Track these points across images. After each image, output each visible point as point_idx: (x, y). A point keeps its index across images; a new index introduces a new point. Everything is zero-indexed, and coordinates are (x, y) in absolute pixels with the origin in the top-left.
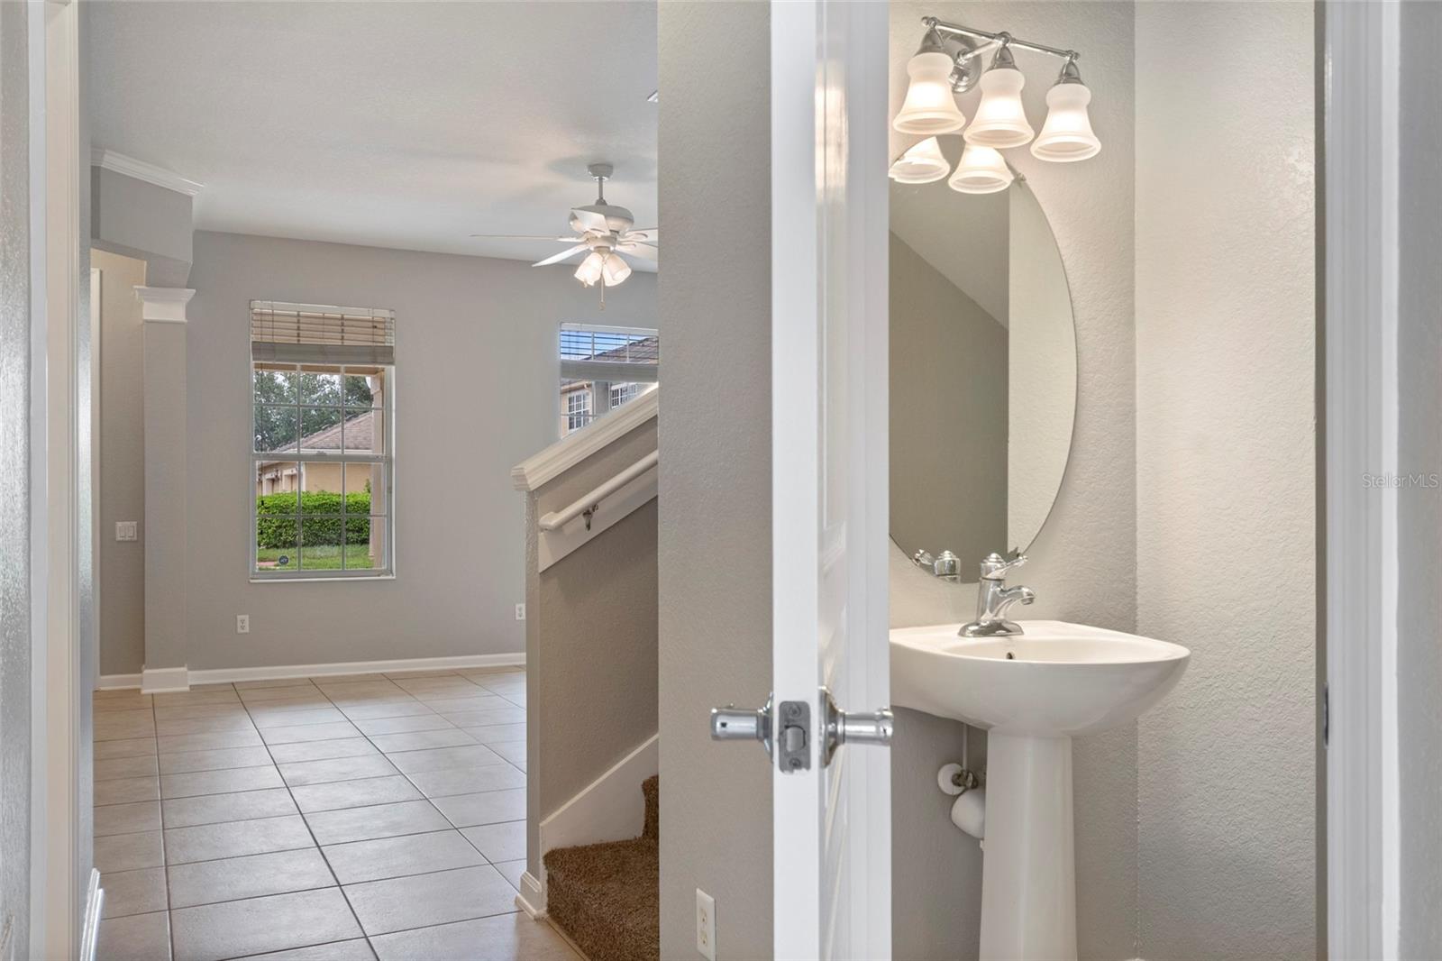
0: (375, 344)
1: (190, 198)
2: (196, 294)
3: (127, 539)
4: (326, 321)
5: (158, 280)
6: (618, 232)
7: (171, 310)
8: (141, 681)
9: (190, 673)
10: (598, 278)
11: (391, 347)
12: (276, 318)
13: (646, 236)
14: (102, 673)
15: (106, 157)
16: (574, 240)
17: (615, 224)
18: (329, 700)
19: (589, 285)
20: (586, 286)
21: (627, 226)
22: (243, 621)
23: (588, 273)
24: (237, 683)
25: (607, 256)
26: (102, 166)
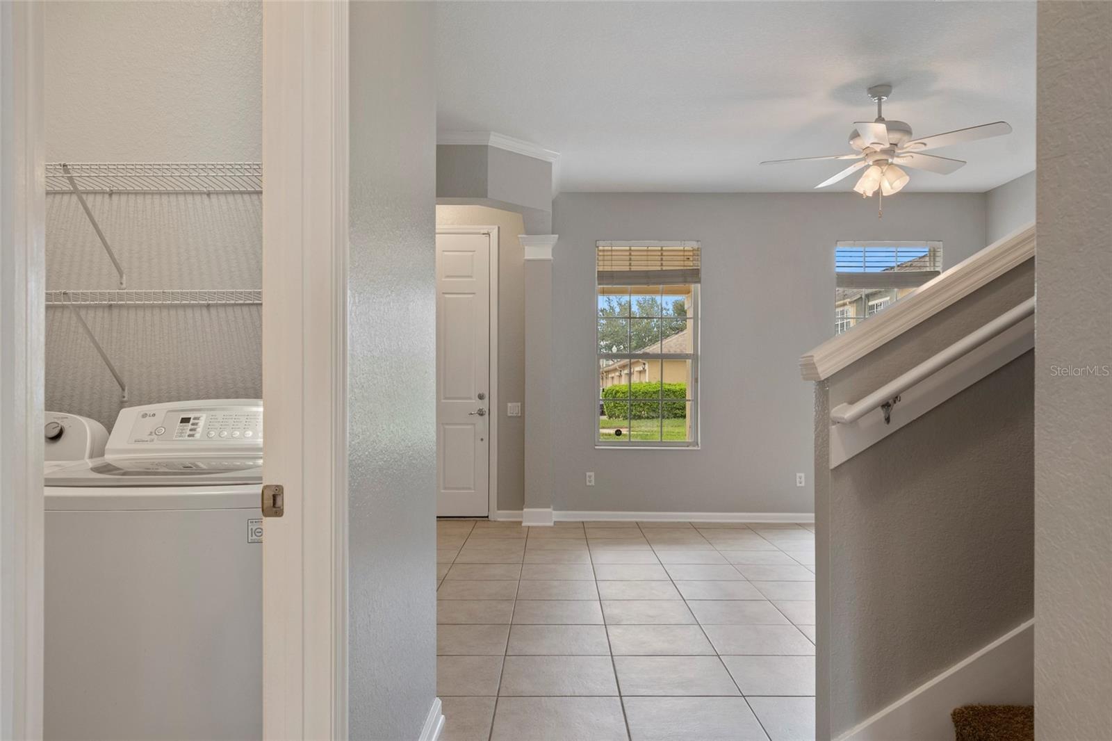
0: (685, 268)
1: (550, 164)
2: (559, 238)
3: (515, 415)
4: (649, 253)
5: (532, 229)
6: (896, 145)
7: (540, 250)
8: (522, 516)
9: (554, 512)
10: (876, 189)
11: (698, 269)
12: (613, 253)
13: (925, 144)
14: (498, 509)
15: (492, 138)
16: (853, 157)
17: (895, 137)
18: (649, 543)
19: (867, 197)
20: (864, 197)
21: (906, 138)
22: (590, 477)
23: (866, 186)
24: (587, 522)
25: (885, 168)
26: (489, 144)
